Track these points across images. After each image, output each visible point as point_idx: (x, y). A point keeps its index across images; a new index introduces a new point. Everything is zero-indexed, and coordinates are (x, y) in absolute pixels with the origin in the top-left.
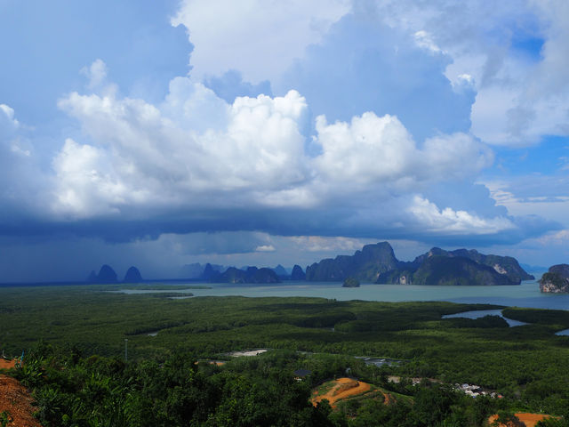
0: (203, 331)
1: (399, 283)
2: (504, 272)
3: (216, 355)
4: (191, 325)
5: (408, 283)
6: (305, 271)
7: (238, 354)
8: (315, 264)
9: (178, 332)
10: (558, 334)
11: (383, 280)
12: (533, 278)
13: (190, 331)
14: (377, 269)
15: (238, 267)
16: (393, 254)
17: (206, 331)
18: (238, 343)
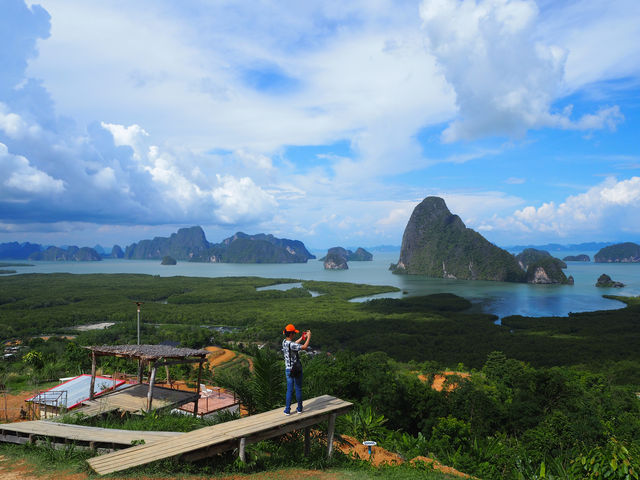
0: (39, 307)
1: (210, 261)
2: (293, 253)
3: (60, 329)
4: (27, 301)
5: (217, 261)
6: (124, 250)
7: (82, 328)
8: (134, 245)
9: (13, 308)
10: (352, 301)
11: (195, 259)
12: (314, 257)
13: (26, 307)
14: (190, 249)
15: (58, 245)
16: (204, 237)
17: (42, 306)
18: (81, 317)
